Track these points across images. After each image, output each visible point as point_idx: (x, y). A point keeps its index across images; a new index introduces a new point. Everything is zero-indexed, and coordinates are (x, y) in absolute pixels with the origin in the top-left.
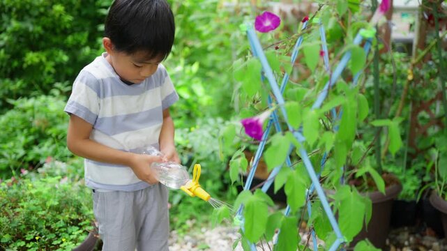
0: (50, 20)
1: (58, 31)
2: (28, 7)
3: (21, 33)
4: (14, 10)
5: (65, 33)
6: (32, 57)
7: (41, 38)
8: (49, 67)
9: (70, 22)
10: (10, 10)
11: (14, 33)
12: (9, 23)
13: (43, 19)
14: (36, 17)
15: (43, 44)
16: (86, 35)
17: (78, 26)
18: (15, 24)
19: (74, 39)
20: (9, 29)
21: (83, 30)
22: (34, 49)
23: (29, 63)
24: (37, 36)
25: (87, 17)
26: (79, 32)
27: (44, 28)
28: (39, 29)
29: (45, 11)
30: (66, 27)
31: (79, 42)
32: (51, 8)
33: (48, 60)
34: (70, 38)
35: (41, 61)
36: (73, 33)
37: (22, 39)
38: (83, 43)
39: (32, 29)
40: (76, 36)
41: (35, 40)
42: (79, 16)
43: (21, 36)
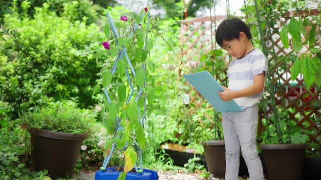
0: (72, 69)
1: (75, 75)
2: (62, 61)
3: (57, 73)
4: (55, 62)
5: (78, 77)
6: (60, 87)
7: (66, 78)
8: (67, 94)
9: (82, 71)
10: (53, 62)
11: (53, 73)
12: (51, 68)
13: (70, 68)
14: (65, 67)
15: (66, 81)
16: (89, 80)
17: (85, 75)
18: (54, 68)
19: (83, 81)
20: (51, 71)
21: (88, 77)
22: (61, 82)
23: (58, 89)
24: (64, 76)
25: (90, 70)
26: (86, 78)
27: (68, 73)
28: (66, 73)
29: (71, 64)
30: (79, 73)
31: (85, 83)
32: (74, 63)
33: (67, 90)
34: (81, 80)
35: (64, 90)
36: (83, 77)
37: (56, 77)
38: (87, 84)
39: (62, 72)
40: (84, 79)
41: (63, 78)
42: (87, 69)
43: (56, 75)
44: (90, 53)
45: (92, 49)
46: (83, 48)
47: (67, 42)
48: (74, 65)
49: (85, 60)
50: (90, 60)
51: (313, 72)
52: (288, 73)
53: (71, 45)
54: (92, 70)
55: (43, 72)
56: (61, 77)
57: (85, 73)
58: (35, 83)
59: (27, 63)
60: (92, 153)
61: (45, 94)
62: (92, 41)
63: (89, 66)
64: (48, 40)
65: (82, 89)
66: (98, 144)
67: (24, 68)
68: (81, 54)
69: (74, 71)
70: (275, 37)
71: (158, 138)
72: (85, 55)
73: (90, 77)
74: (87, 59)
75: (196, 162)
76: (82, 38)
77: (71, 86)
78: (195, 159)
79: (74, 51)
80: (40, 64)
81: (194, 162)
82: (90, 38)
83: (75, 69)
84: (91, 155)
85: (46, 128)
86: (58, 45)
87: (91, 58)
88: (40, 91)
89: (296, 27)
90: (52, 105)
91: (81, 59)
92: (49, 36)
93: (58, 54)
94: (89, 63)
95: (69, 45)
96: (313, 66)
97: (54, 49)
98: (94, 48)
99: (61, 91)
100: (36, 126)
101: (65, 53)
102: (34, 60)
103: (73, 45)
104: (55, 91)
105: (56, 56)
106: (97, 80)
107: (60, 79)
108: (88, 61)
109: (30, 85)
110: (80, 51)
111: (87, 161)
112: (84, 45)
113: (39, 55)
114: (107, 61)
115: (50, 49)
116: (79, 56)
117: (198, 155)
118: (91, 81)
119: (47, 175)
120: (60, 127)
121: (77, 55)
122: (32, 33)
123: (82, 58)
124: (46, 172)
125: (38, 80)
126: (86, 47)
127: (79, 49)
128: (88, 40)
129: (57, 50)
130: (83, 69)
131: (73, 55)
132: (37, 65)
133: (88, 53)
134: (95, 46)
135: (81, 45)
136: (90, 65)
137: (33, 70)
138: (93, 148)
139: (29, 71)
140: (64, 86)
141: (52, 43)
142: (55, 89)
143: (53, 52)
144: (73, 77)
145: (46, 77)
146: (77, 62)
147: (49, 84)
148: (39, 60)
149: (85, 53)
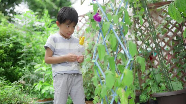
5: (3, 61)
9: (5, 57)
16: (12, 62)
17: (8, 59)
25: (11, 56)
26: (9, 61)
30: (4, 58)
31: (9, 65)
34: (5, 63)
36: (7, 61)
40: (8, 62)
42: (9, 55)
45: (11, 40)
46: (5, 41)
49: (7, 49)
57: (8, 58)
62: (11, 35)
63: (10, 53)
65: (6, 70)
72: (7, 45)
73: (12, 60)
74: (9, 48)
76: (3, 33)
82: (8, 33)
87: (12, 47)
89: (183, 4)
91: (4, 48)
94: (11, 50)
98: (13, 40)
108: (10, 49)
110: (3, 42)
112: (5, 39)
114: (24, 48)
116: (3, 46)
121: (1, 46)
123: (5, 47)
126: (7, 39)
127: (1, 42)
128: (7, 35)
130: (6, 55)
133: (9, 43)
134: (14, 39)
135: (2, 39)
146: (2, 51)
149: (7, 44)
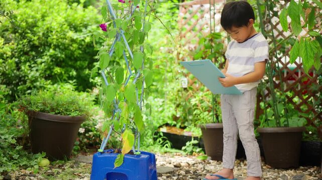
0: (70, 52)
1: (73, 58)
2: (60, 44)
3: (54, 56)
4: (52, 45)
5: (76, 60)
6: (57, 70)
7: (64, 61)
8: (65, 77)
9: (79, 54)
10: (50, 44)
11: (51, 56)
12: (49, 51)
13: (67, 51)
14: (62, 50)
15: (63, 64)
16: (87, 63)
17: (83, 58)
18: (52, 51)
19: (80, 64)
20: (48, 54)
21: (86, 60)
22: (58, 65)
23: (56, 72)
24: (62, 59)
25: (88, 53)
27: (66, 56)
28: (63, 56)
29: (68, 47)
30: (77, 56)
31: (83, 66)
32: (71, 45)
33: (65, 73)
34: (78, 63)
35: (61, 73)
36: (80, 60)
37: (54, 60)
38: (85, 67)
39: (59, 55)
40: (82, 62)
41: (60, 61)
42: (84, 52)
43: (54, 58)
44: (88, 36)
45: (90, 32)
46: (81, 31)
47: (65, 25)
48: (72, 48)
49: (83, 43)
50: (88, 43)
51: (312, 55)
52: (287, 57)
53: (68, 27)
54: (89, 53)
55: (40, 54)
56: (58, 60)
57: (82, 56)
58: (33, 66)
59: (24, 46)
60: (90, 135)
61: (42, 77)
62: (90, 24)
63: (86, 49)
64: (45, 23)
65: (79, 72)
66: (96, 127)
67: (21, 51)
68: (78, 37)
69: (71, 54)
70: (274, 20)
71: (156, 121)
72: (83, 38)
74: (85, 42)
75: (194, 145)
76: (80, 20)
77: (69, 69)
78: (193, 142)
79: (71, 34)
80: (37, 47)
81: (191, 145)
82: (88, 21)
83: (73, 52)
84: (88, 138)
85: (43, 111)
86: (56, 27)
87: (89, 41)
88: (38, 74)
89: (295, 10)
90: (50, 88)
91: (78, 42)
92: (47, 19)
93: (55, 37)
94: (87, 46)
95: (66, 28)
96: (312, 49)
97: (52, 32)
98: (92, 31)
99: (58, 73)
100: (34, 108)
101: (62, 36)
102: (31, 43)
103: (70, 27)
104: (53, 74)
105: (53, 39)
106: (95, 64)
107: (57, 62)
108: (86, 44)
109: (27, 67)
110: (78, 33)
111: (85, 143)
112: (81, 28)
113: (36, 38)
114: (105, 44)
115: (47, 32)
116: (77, 39)
117: (195, 138)
118: (88, 64)
119: (45, 157)
120: (58, 110)
121: (75, 38)
122: (29, 15)
123: (80, 41)
124: (44, 154)
125: (35, 63)
126: (84, 30)
127: (76, 32)
128: (85, 23)
129: (54, 33)
130: (81, 52)
131: (71, 37)
132: (34, 47)
133: (85, 36)
134: (92, 29)
135: (78, 28)
136: (88, 48)
137: (30, 53)
138: (91, 131)
139: (26, 53)
140: (61, 69)
141: (49, 25)
142: (52, 72)
143: (50, 35)
144: (71, 60)
145: (43, 60)
146: (75, 45)
147: (46, 67)
148: (37, 43)
149: (83, 36)
